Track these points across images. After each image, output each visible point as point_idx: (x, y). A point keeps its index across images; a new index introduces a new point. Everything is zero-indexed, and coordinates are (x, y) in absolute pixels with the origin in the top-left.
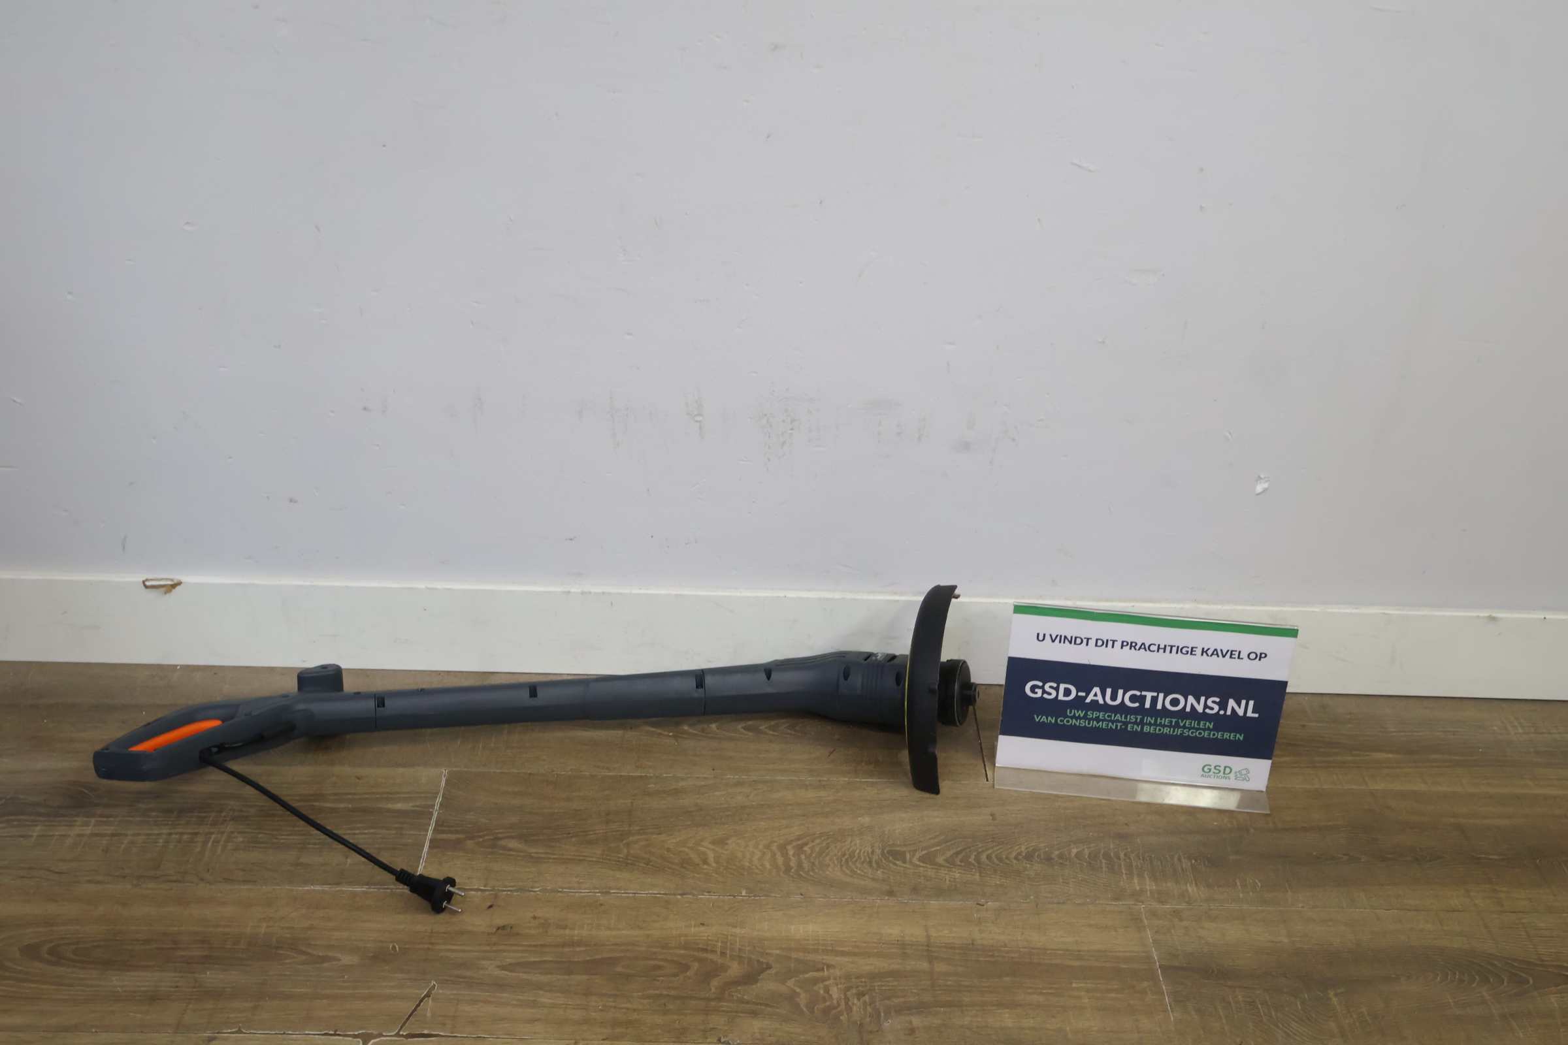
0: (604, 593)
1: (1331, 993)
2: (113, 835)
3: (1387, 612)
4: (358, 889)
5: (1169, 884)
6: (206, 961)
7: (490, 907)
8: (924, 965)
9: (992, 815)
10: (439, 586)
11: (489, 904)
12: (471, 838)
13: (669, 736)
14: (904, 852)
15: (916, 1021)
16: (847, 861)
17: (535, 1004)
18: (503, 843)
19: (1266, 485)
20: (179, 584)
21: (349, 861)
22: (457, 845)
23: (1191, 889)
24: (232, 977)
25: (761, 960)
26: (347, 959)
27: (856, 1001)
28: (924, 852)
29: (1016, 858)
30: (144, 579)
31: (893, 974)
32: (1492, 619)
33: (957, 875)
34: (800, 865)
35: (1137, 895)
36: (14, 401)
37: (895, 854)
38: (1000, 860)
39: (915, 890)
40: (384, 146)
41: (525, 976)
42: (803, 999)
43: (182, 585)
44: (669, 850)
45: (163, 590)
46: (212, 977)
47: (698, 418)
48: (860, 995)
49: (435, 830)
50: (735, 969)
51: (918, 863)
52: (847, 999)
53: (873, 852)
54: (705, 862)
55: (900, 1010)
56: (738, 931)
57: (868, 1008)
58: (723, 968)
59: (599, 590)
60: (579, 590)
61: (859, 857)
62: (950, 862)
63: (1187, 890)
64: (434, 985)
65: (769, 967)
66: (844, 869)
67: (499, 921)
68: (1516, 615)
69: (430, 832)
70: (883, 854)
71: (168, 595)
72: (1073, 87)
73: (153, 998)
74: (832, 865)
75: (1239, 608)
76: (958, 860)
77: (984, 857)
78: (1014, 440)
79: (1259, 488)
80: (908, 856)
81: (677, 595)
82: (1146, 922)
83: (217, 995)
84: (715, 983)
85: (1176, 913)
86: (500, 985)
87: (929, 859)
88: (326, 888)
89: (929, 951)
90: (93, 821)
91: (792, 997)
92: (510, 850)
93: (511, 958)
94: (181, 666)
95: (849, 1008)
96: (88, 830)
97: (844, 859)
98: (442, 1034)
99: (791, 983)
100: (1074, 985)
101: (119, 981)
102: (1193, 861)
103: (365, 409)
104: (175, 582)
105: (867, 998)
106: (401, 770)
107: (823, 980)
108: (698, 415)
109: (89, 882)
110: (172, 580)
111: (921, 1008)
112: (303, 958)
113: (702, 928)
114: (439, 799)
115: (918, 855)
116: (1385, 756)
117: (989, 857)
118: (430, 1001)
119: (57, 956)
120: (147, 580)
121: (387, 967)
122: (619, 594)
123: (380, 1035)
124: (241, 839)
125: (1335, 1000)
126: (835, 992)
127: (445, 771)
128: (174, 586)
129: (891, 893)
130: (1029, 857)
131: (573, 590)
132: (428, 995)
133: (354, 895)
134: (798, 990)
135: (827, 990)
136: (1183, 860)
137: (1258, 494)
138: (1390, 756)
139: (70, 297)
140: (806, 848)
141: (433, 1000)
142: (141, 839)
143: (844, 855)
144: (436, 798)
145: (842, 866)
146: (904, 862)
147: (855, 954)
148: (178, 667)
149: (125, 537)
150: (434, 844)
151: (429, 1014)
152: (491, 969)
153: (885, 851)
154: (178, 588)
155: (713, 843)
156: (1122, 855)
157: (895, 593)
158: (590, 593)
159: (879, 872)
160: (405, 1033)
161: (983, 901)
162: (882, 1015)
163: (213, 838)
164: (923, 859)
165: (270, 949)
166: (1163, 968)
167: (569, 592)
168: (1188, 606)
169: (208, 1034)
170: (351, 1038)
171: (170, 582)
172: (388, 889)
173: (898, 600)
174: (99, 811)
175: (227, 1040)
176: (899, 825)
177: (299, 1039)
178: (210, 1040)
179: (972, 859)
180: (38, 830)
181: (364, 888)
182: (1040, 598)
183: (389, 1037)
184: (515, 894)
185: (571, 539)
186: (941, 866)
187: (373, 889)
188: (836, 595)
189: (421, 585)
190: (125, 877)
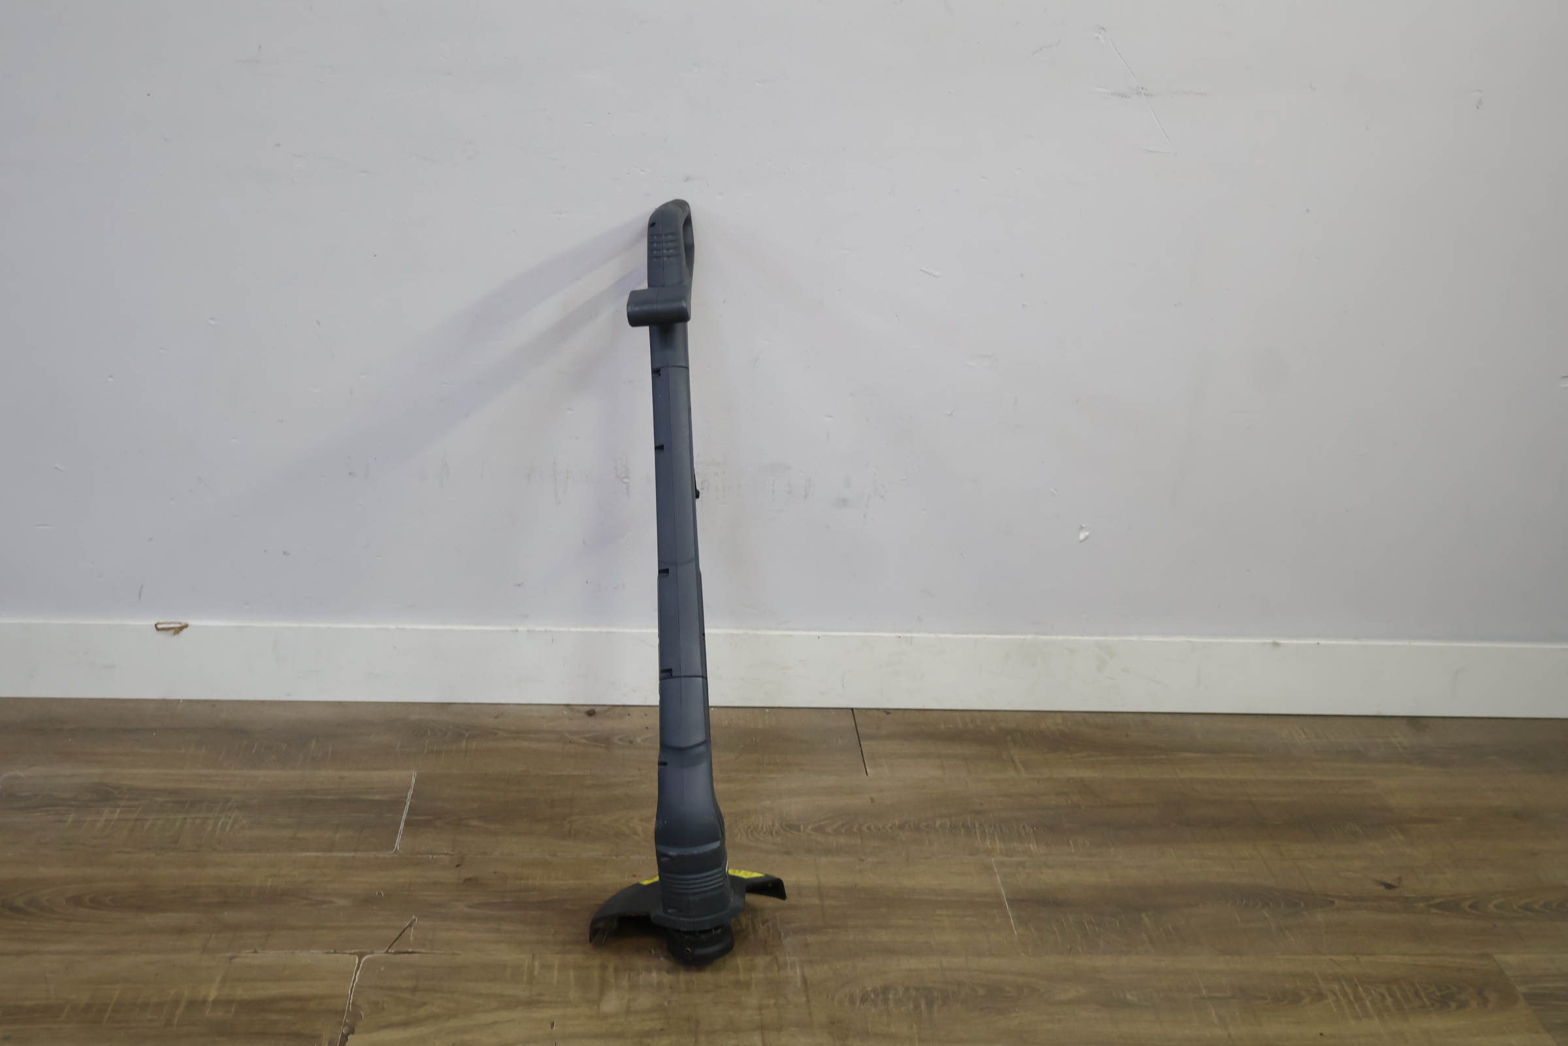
0: (546, 631)
1: (1143, 915)
2: (136, 820)
3: (1191, 640)
4: (347, 854)
5: (1015, 844)
6: (224, 904)
7: (458, 866)
8: (816, 901)
9: (872, 799)
10: (407, 627)
11: (457, 864)
12: (439, 819)
13: (601, 747)
14: (800, 826)
15: (810, 938)
16: (752, 832)
17: (498, 931)
18: (466, 822)
19: (1087, 534)
20: (186, 626)
21: (338, 835)
22: (428, 824)
23: (1033, 847)
24: (245, 916)
26: (341, 902)
27: (761, 925)
28: (817, 825)
29: (891, 828)
30: (156, 622)
31: (792, 908)
32: (1276, 644)
33: (843, 840)
35: (989, 852)
36: (56, 468)
37: (792, 827)
38: (878, 829)
39: (809, 851)
41: (489, 912)
43: (188, 627)
44: (604, 825)
45: (173, 631)
46: (228, 916)
47: (626, 480)
48: (764, 922)
49: (409, 814)
51: (811, 832)
52: (754, 925)
53: (773, 825)
54: (635, 833)
57: (771, 930)
59: (543, 629)
60: (526, 629)
61: (762, 828)
62: (838, 832)
63: (1030, 848)
64: (415, 920)
66: (750, 836)
67: (467, 873)
68: (1295, 642)
69: (404, 817)
70: (781, 826)
71: (176, 636)
72: (919, 210)
73: (181, 931)
74: (739, 834)
75: (1071, 638)
76: (843, 831)
77: (864, 828)
78: (882, 497)
79: (1082, 536)
80: (802, 828)
81: (607, 632)
82: (996, 870)
83: (237, 928)
85: (1022, 864)
86: (469, 919)
87: (820, 830)
88: (320, 854)
89: (820, 892)
90: (118, 810)
92: (473, 827)
93: (477, 900)
94: (183, 700)
95: (755, 930)
96: (116, 816)
97: (749, 830)
98: (424, 951)
100: (937, 913)
101: (150, 920)
102: (1035, 828)
103: (350, 474)
104: (183, 624)
105: (770, 923)
106: (377, 773)
108: (627, 477)
109: (119, 852)
110: (180, 623)
111: (814, 930)
112: (305, 902)
113: (633, 878)
114: (410, 793)
115: (810, 827)
116: (1193, 755)
117: (869, 828)
118: (412, 930)
119: (97, 903)
120: (158, 623)
121: (375, 908)
122: (559, 632)
123: (372, 953)
124: (245, 822)
125: (1146, 920)
127: (414, 773)
128: (181, 628)
129: (788, 853)
130: (901, 827)
131: (520, 629)
132: (410, 925)
133: (344, 859)
136: (1026, 827)
137: (1081, 541)
138: (1197, 755)
139: (110, 380)
141: (415, 929)
142: (160, 822)
143: (749, 827)
144: (408, 792)
145: (747, 835)
146: (799, 831)
148: (181, 701)
149: (142, 586)
150: (407, 825)
151: (411, 938)
152: (461, 908)
153: (784, 825)
154: (185, 630)
155: (642, 820)
156: (977, 825)
157: (789, 629)
158: (535, 631)
159: (779, 839)
160: (393, 951)
161: (863, 858)
162: (782, 934)
163: (221, 821)
164: (815, 830)
165: (275, 897)
166: (1010, 901)
167: (517, 631)
168: (1029, 637)
169: (229, 954)
170: (348, 955)
171: (178, 625)
172: (372, 854)
173: (791, 636)
174: (123, 803)
175: (246, 957)
176: (795, 806)
177: (305, 957)
178: (232, 958)
179: (855, 829)
180: (71, 817)
181: (352, 854)
182: (909, 631)
183: (379, 954)
184: (478, 856)
185: (519, 585)
186: (829, 834)
187: (359, 855)
188: (740, 632)
189: (392, 626)
190: (149, 849)
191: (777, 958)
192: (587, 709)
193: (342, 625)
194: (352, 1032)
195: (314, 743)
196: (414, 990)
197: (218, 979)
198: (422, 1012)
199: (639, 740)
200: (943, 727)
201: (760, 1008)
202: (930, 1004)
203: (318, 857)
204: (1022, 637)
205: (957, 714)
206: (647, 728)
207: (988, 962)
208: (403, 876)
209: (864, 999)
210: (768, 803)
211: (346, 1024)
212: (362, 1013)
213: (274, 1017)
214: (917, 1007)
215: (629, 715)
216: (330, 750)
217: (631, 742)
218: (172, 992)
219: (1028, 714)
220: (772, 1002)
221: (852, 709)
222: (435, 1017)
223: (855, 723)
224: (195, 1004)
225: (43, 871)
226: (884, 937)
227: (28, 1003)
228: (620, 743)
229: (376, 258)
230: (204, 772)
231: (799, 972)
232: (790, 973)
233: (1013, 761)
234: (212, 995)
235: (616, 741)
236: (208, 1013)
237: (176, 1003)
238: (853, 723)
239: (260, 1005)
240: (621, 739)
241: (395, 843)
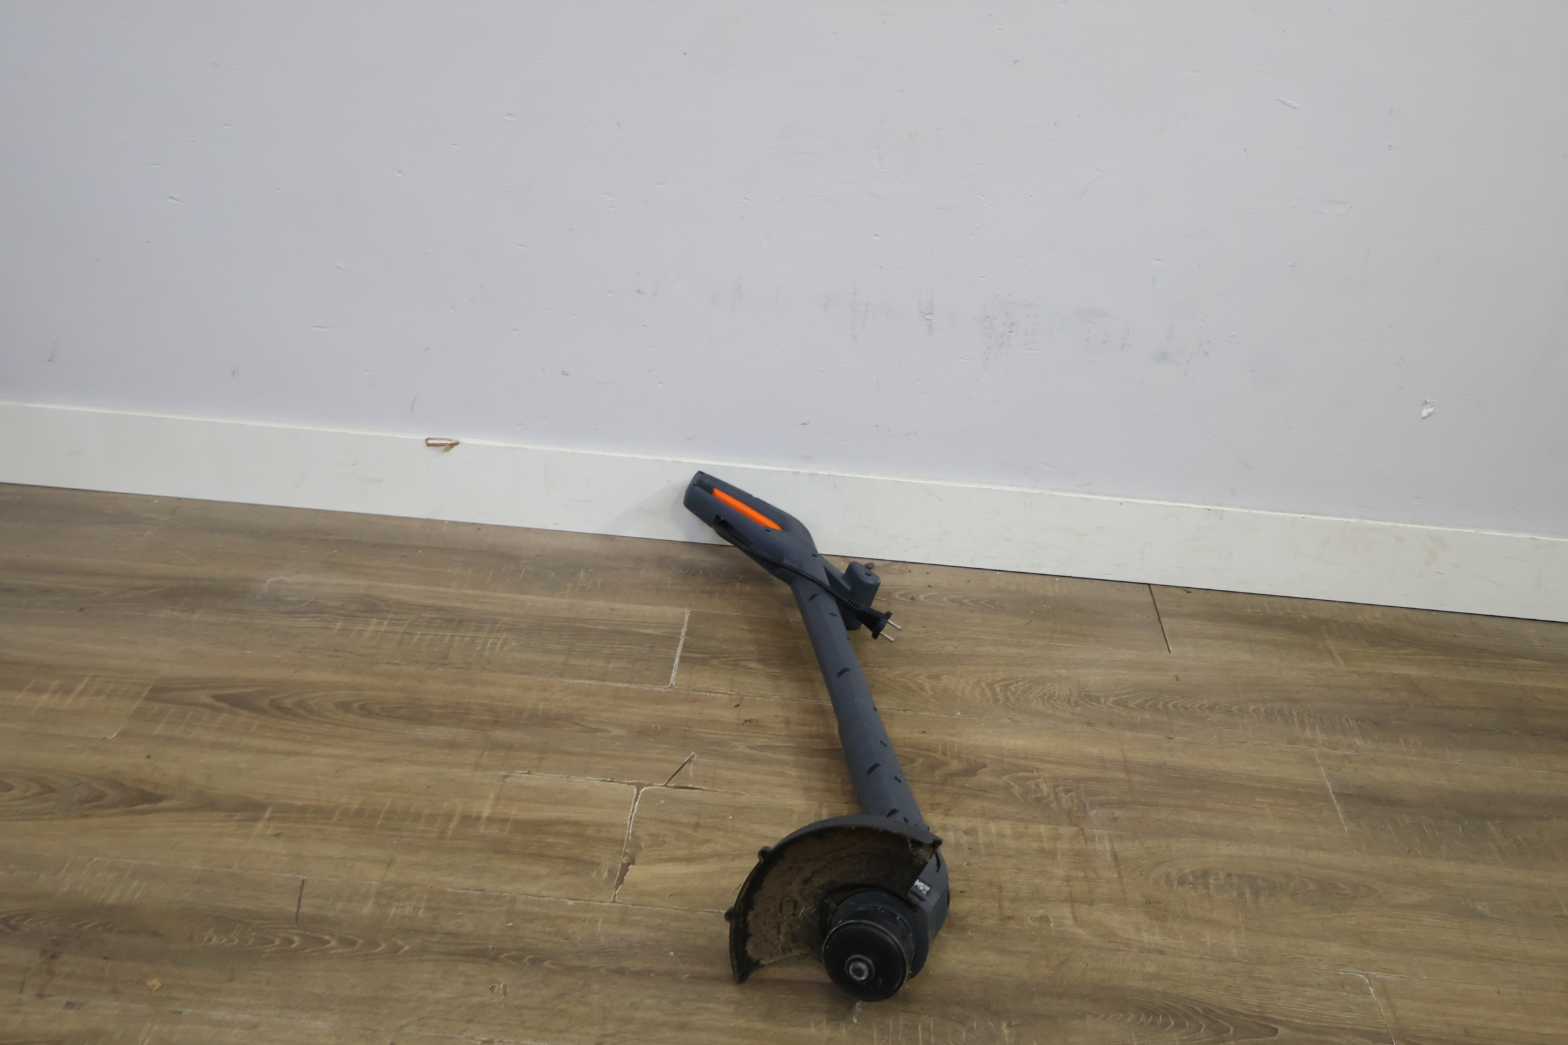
0: (829, 475)
1: (1489, 824)
2: (405, 633)
3: (1535, 537)
4: (620, 685)
5: (1339, 737)
6: (496, 723)
7: (737, 706)
8: (1123, 776)
9: (1176, 677)
10: (684, 460)
11: (736, 704)
12: (716, 658)
14: (1100, 697)
15: (1118, 813)
16: (1048, 698)
17: (782, 774)
18: (741, 663)
19: (1431, 410)
20: (457, 444)
21: (611, 665)
22: (704, 662)
23: (1359, 742)
24: (517, 736)
25: (978, 760)
26: (616, 732)
27: (1063, 795)
28: (1117, 698)
29: (1199, 708)
30: (427, 437)
31: (1097, 780)
33: (1147, 717)
34: (1007, 699)
35: (1310, 742)
36: (338, 267)
37: (1091, 698)
38: (1186, 708)
39: (1111, 723)
40: (685, 54)
41: (772, 755)
42: (1017, 790)
43: (459, 445)
44: (889, 679)
45: (444, 448)
46: (500, 735)
47: (928, 317)
48: (1067, 792)
49: (683, 650)
50: (955, 765)
51: (1112, 705)
52: (1056, 795)
53: (1071, 695)
54: (923, 689)
55: (1102, 805)
56: (955, 739)
57: (1075, 801)
58: (946, 764)
59: (825, 473)
60: (808, 472)
61: (1059, 696)
62: (1141, 707)
63: (1355, 742)
64: (694, 756)
65: (984, 766)
66: (1046, 703)
67: (747, 714)
69: (678, 654)
70: (1080, 696)
71: (446, 453)
73: (452, 745)
74: (1035, 701)
75: (1400, 525)
76: (1147, 706)
77: (1170, 706)
78: (1207, 354)
79: (1425, 413)
80: (1102, 699)
82: (1319, 761)
83: (509, 747)
84: (938, 774)
85: (1348, 758)
86: (752, 760)
87: (1121, 703)
88: (593, 682)
89: (1126, 766)
90: (386, 622)
91: (1007, 788)
92: (749, 668)
93: (759, 742)
94: (448, 521)
95: (1058, 799)
96: (383, 628)
97: (1046, 697)
98: (704, 788)
99: (1005, 778)
100: (1257, 800)
101: (420, 732)
102: (1360, 723)
103: (639, 291)
104: (454, 441)
105: (1073, 794)
106: (648, 607)
107: (1033, 778)
108: (929, 313)
109: (387, 663)
110: (451, 440)
111: (1122, 805)
112: (579, 728)
113: (924, 735)
114: (684, 630)
115: (1111, 699)
116: (1531, 662)
117: (1175, 706)
118: (692, 766)
119: (366, 710)
120: (429, 438)
121: (651, 740)
122: (843, 477)
123: (651, 785)
124: (515, 644)
126: (1045, 788)
127: (687, 612)
128: (452, 445)
129: (1089, 724)
130: (1211, 708)
131: (801, 471)
132: (689, 761)
133: (618, 689)
134: (1012, 784)
135: (1037, 785)
136: (1350, 721)
137: (1424, 418)
138: (1537, 663)
139: (399, 175)
140: (1011, 687)
141: (694, 765)
142: (429, 637)
143: (1045, 695)
144: (681, 628)
145: (1044, 702)
146: (1100, 704)
147: (1061, 764)
148: (446, 523)
149: (415, 399)
150: (682, 659)
151: (691, 774)
152: (742, 748)
153: (1082, 695)
154: (455, 448)
155: (929, 677)
156: (1295, 713)
157: (1090, 493)
158: (817, 474)
159: (1078, 709)
160: (672, 785)
161: (1171, 736)
162: (1088, 806)
163: (490, 641)
164: (1116, 703)
165: (549, 720)
166: (1336, 794)
167: (798, 473)
168: (1353, 520)
169: (503, 773)
170: (626, 785)
171: (450, 442)
172: (647, 687)
173: (1091, 499)
174: (390, 616)
175: (519, 778)
176: (1093, 678)
177: (581, 783)
178: (505, 777)
179: (1160, 706)
180: (339, 625)
181: (626, 685)
182: (1219, 505)
183: (658, 787)
184: (758, 698)
185: (805, 424)
186: (1132, 708)
187: (633, 686)
188: (1037, 491)
189: (668, 459)
190: (418, 662)
191: (1083, 830)
192: (867, 562)
193: (617, 454)
194: (632, 862)
195: (582, 573)
196: (696, 826)
197: (492, 796)
198: (706, 849)
199: (922, 597)
200: (1250, 610)
201: (1068, 879)
202: (1256, 893)
203: (590, 685)
204: (1346, 520)
205: (1264, 598)
206: (930, 586)
207: (1316, 856)
208: (681, 711)
209: (1182, 881)
210: (1064, 672)
211: (626, 854)
212: (643, 845)
213: (551, 840)
214: (1241, 895)
215: (910, 571)
216: (600, 581)
217: (913, 599)
218: (446, 804)
219: (1344, 606)
220: (1081, 874)
221: (1149, 584)
222: (719, 856)
223: (1153, 599)
224: (469, 820)
225: (311, 675)
226: (1198, 818)
227: (299, 803)
228: (902, 599)
229: (685, 56)
230: (472, 592)
231: (1108, 847)
232: (1098, 846)
233: (1330, 652)
234: (486, 812)
235: (897, 596)
236: (482, 830)
237: (449, 816)
238: (1151, 598)
239: (538, 826)
240: (901, 595)
241: (670, 678)
